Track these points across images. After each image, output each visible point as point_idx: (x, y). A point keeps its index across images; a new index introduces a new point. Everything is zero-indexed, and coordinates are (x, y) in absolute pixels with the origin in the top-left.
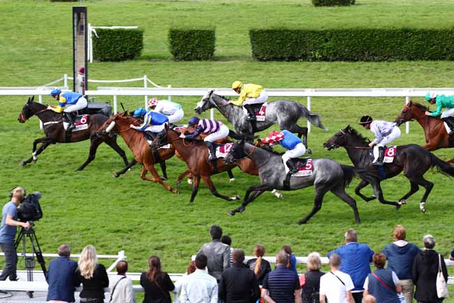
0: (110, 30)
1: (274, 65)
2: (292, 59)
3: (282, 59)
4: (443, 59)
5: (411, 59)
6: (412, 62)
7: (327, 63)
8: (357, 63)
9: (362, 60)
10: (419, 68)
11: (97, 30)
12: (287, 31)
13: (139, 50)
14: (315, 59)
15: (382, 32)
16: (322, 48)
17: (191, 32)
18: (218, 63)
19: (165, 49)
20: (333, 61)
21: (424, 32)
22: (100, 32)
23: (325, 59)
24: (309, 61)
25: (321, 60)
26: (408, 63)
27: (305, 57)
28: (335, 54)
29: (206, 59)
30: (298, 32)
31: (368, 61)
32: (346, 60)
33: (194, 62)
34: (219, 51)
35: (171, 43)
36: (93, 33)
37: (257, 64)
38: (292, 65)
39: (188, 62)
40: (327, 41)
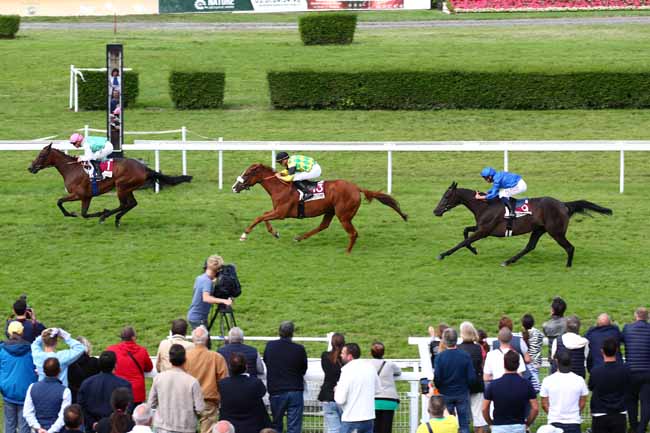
0: (99, 73)
1: (299, 114)
2: (319, 107)
3: (306, 107)
4: (497, 107)
5: (460, 108)
6: (463, 111)
7: (363, 112)
8: (397, 112)
9: (402, 109)
10: (472, 117)
11: (84, 72)
12: (314, 73)
13: (135, 96)
14: (346, 108)
15: (425, 75)
16: (355, 94)
17: (198, 75)
18: (231, 111)
19: (164, 94)
20: (368, 109)
21: (474, 75)
22: (87, 75)
23: (358, 107)
24: (338, 109)
25: (353, 108)
26: (458, 111)
27: (333, 105)
28: (370, 102)
29: (216, 107)
30: (325, 75)
31: (408, 109)
32: (384, 108)
33: (202, 111)
34: (227, 98)
35: (172, 88)
36: (78, 75)
37: (278, 114)
38: (321, 114)
39: (195, 111)
40: (360, 85)
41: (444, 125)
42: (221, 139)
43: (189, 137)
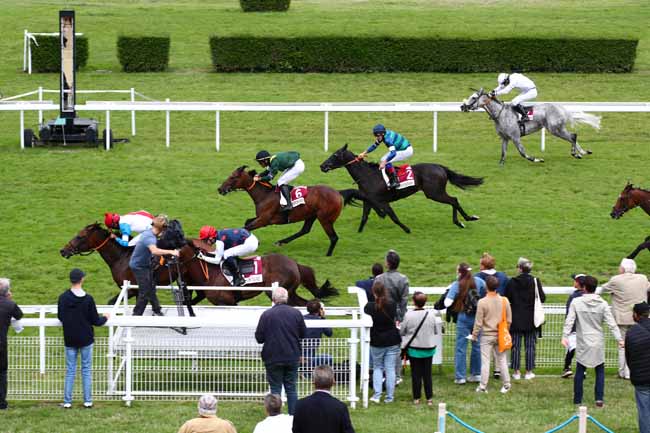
0: (51, 37)
1: (240, 77)
2: (259, 70)
3: (247, 70)
4: (425, 71)
5: (391, 71)
6: (393, 74)
7: (299, 75)
8: (333, 74)
9: (337, 71)
10: (402, 79)
11: (37, 37)
12: (253, 38)
13: (85, 60)
14: (284, 70)
15: (358, 40)
16: (293, 58)
17: (145, 39)
18: (177, 74)
19: (112, 57)
20: (305, 72)
21: (405, 41)
22: (40, 39)
23: (297, 70)
24: (277, 72)
25: (290, 71)
26: (389, 74)
27: (273, 68)
28: (307, 65)
29: (161, 70)
30: (265, 40)
31: (345, 72)
32: (320, 71)
33: (148, 74)
34: (171, 62)
35: (120, 52)
36: (32, 40)
37: (220, 76)
38: (261, 76)
39: (142, 74)
40: (298, 49)
41: (376, 87)
42: (168, 100)
43: (137, 98)
